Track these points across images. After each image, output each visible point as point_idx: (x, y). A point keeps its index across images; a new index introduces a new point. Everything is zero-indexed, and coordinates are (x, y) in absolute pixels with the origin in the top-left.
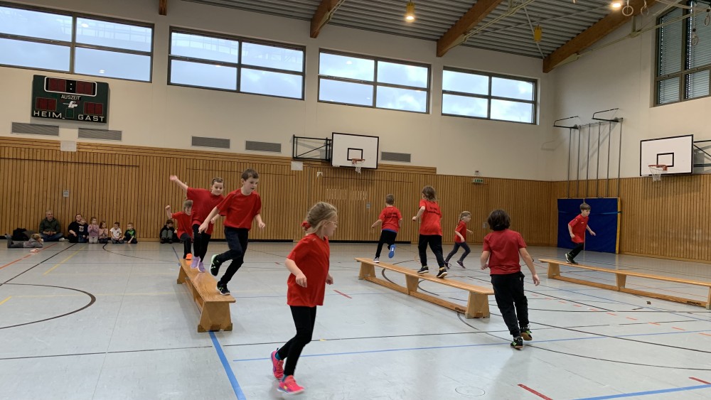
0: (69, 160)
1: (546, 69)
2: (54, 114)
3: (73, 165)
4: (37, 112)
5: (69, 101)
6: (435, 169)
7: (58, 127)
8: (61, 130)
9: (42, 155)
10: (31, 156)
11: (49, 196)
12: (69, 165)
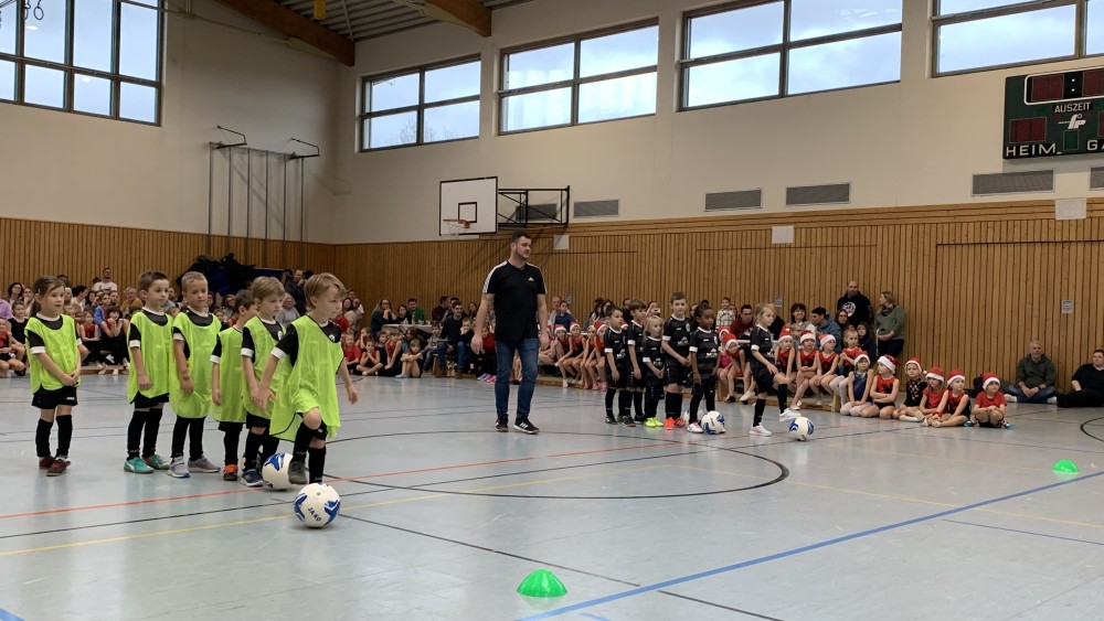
0: (1073, 238)
2: (1041, 146)
3: (1080, 246)
4: (1011, 148)
5: (1068, 116)
7: (1051, 172)
8: (1059, 179)
9: (1024, 232)
10: (1004, 236)
11: (1036, 313)
12: (1073, 247)
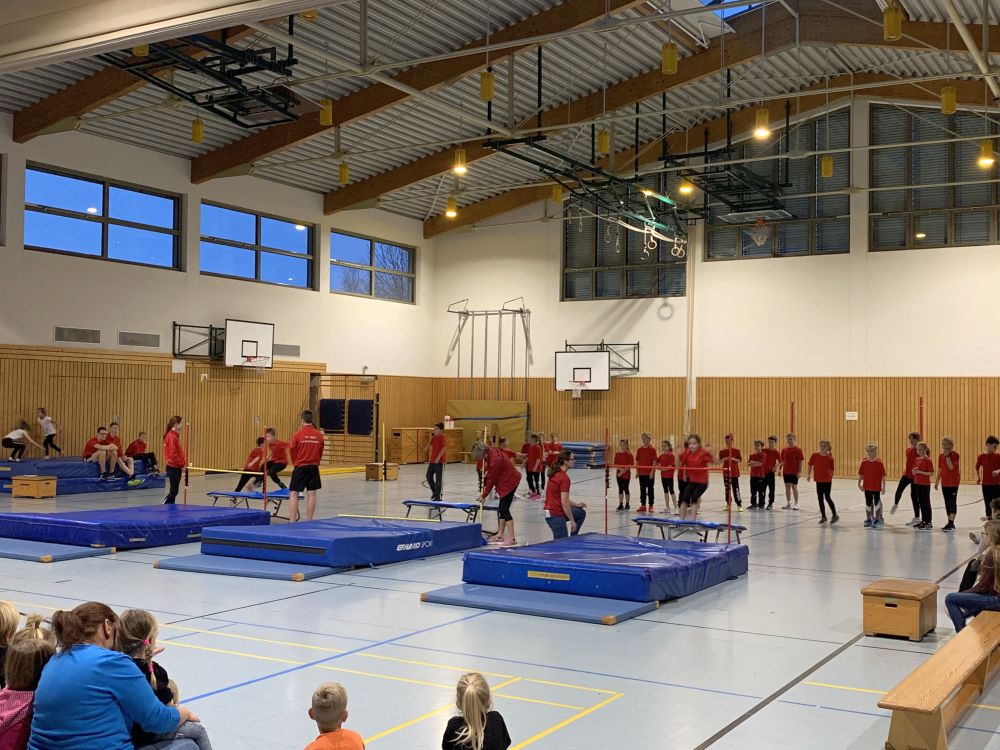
1: (427, 234)
6: (324, 365)
